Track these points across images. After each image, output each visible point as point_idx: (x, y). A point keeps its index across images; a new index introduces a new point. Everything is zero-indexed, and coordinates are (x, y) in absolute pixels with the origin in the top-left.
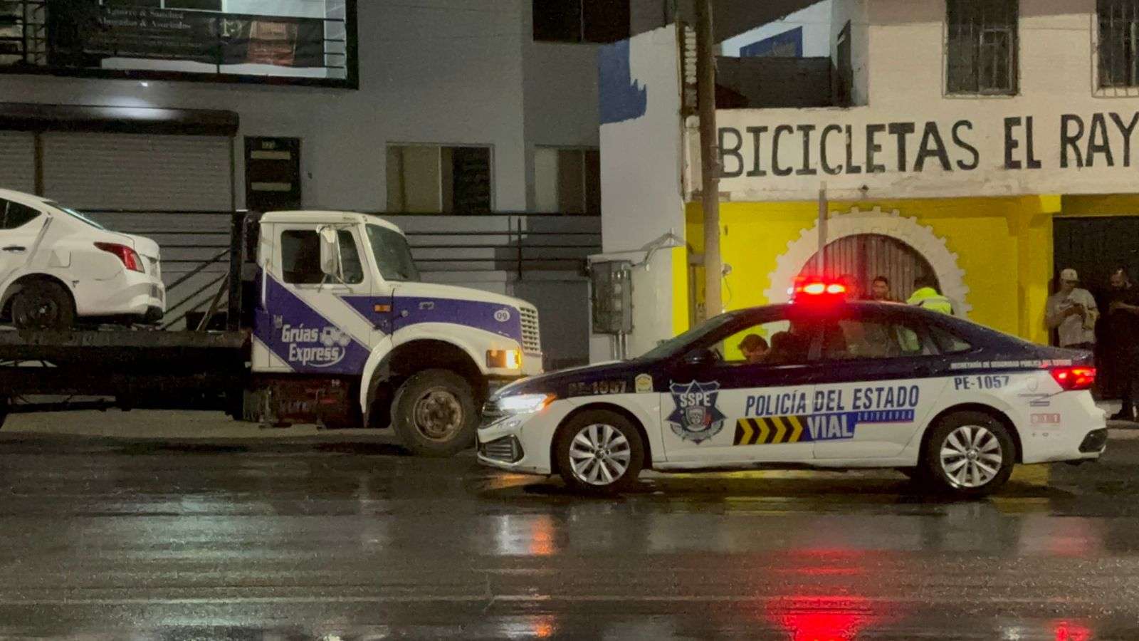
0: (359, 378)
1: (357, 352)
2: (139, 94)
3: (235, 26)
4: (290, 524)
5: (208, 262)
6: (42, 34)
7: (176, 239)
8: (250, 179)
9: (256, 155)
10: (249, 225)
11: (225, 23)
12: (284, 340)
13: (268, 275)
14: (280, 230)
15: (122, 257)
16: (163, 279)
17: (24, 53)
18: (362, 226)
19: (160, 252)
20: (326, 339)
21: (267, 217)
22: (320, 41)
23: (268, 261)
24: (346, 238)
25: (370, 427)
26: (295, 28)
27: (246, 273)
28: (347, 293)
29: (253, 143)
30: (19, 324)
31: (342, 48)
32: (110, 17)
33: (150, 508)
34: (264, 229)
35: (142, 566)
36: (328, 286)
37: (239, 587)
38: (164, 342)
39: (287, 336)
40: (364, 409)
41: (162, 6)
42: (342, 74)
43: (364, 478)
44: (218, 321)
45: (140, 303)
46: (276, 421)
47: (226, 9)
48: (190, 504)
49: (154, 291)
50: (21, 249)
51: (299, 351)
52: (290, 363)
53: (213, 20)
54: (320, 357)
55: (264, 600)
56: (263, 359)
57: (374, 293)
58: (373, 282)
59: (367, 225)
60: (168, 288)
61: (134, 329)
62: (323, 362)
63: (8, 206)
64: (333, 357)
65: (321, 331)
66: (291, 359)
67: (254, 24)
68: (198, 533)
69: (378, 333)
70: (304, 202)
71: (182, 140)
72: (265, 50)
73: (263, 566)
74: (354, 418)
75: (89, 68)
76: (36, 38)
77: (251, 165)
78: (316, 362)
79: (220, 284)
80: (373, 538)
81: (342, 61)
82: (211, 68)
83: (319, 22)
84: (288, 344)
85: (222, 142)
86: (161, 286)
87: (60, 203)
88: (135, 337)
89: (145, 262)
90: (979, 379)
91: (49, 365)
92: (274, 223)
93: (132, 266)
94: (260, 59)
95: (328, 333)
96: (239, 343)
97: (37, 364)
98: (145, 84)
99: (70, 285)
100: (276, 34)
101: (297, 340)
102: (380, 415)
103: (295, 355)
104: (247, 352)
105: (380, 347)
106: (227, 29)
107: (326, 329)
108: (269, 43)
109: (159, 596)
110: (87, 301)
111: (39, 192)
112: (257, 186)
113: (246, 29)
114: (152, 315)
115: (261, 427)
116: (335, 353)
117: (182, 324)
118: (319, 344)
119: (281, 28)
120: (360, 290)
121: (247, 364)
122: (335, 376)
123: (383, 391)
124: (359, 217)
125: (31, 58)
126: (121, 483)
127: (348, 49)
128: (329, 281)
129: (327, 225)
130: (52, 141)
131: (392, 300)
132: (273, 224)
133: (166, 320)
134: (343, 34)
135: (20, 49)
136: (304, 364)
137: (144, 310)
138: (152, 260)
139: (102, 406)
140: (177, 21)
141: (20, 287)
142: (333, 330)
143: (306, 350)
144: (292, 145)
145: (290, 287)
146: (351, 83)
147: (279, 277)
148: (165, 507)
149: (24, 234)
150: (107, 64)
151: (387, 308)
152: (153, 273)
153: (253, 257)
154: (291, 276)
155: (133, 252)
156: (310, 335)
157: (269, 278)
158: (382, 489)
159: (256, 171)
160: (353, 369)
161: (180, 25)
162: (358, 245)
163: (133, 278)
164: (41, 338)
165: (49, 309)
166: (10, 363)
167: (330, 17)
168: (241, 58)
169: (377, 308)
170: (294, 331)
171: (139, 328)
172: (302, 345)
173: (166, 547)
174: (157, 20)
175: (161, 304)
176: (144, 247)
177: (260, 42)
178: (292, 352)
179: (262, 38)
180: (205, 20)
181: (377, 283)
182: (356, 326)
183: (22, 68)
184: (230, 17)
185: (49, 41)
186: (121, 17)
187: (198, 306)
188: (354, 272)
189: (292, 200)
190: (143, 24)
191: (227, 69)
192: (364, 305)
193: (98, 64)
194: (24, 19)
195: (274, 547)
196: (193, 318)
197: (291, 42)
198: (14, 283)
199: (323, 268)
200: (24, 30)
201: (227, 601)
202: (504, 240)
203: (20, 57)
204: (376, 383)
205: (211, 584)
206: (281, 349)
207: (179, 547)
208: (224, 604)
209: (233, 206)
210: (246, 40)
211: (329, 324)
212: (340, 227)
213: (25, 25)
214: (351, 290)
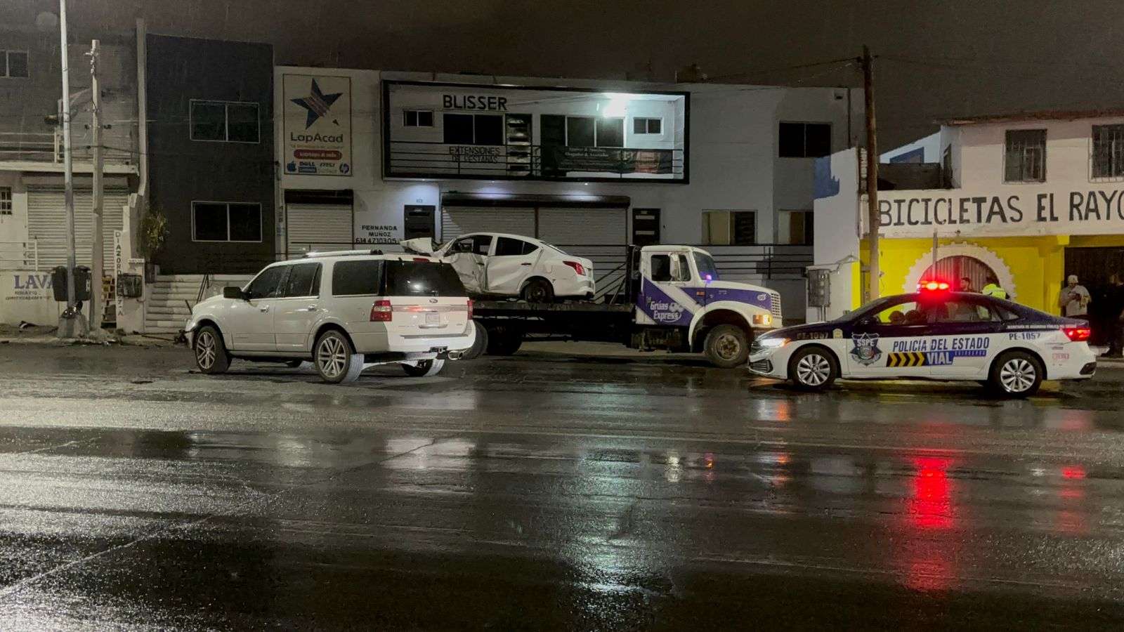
0: (688, 328)
1: (687, 315)
2: (585, 189)
3: (630, 154)
4: (656, 400)
5: (615, 270)
6: (539, 161)
7: (602, 259)
8: (635, 229)
9: (638, 217)
10: (635, 253)
11: (625, 153)
12: (652, 309)
13: (644, 278)
14: (650, 254)
15: (576, 269)
16: (594, 278)
17: (531, 170)
18: (691, 253)
19: (593, 266)
20: (672, 308)
21: (645, 248)
22: (671, 162)
23: (644, 270)
24: (683, 259)
25: (693, 352)
26: (659, 154)
27: (633, 276)
28: (683, 286)
29: (637, 211)
30: (528, 301)
31: (681, 163)
32: (571, 152)
33: (585, 389)
34: (643, 255)
35: (585, 417)
36: (673, 282)
37: (633, 431)
38: (595, 309)
39: (653, 307)
40: (690, 343)
41: (595, 146)
42: (681, 177)
43: (690, 378)
44: (620, 299)
45: (583, 290)
46: (647, 348)
47: (625, 147)
48: (607, 388)
49: (590, 284)
50: (530, 264)
51: (659, 314)
52: (655, 320)
53: (619, 152)
54: (669, 317)
55: (645, 437)
56: (641, 318)
57: (696, 286)
58: (696, 281)
59: (694, 252)
60: (596, 282)
61: (581, 303)
62: (671, 320)
63: (524, 243)
64: (676, 317)
65: (669, 305)
66: (655, 318)
67: (639, 153)
68: (612, 403)
69: (698, 306)
70: (661, 242)
71: (604, 210)
72: (643, 166)
73: (645, 421)
74: (685, 348)
75: (559, 177)
76: (536, 163)
77: (635, 221)
78: (667, 320)
79: (622, 279)
80: (694, 409)
81: (682, 170)
82: (617, 176)
83: (670, 151)
84: (653, 311)
85: (621, 212)
86: (593, 282)
87: (547, 242)
88: (580, 307)
89: (586, 270)
90: (1023, 335)
91: (541, 319)
92: (647, 251)
93: (580, 273)
94: (642, 170)
95: (673, 305)
96: (630, 310)
97: (536, 319)
98: (586, 184)
99: (551, 281)
100: (649, 158)
101: (658, 309)
102: (698, 345)
103: (657, 316)
104: (633, 314)
105: (699, 313)
106: (626, 156)
107: (672, 304)
108: (646, 162)
109: (596, 433)
110: (559, 290)
111: (537, 237)
112: (638, 233)
113: (635, 155)
114: (589, 295)
115: (641, 351)
116: (676, 314)
117: (603, 299)
118: (668, 311)
119: (651, 155)
120: (689, 284)
121: (633, 320)
122: (677, 327)
123: (700, 335)
124: (690, 248)
125: (534, 173)
126: (574, 376)
127: (684, 164)
128: (674, 280)
129: (674, 252)
130: (542, 211)
131: (705, 290)
132: (647, 252)
133: (595, 298)
134: (682, 157)
135: (529, 168)
136: (661, 320)
137: (585, 294)
138: (590, 269)
139: (565, 339)
140: (602, 153)
141: (528, 282)
142: (675, 304)
143: (662, 314)
144: (656, 212)
145: (655, 283)
146: (686, 181)
147: (649, 278)
148: (595, 389)
149: (531, 257)
150: (569, 175)
151: (703, 293)
152: (590, 276)
153: (637, 268)
154: (655, 278)
155: (581, 265)
156: (664, 306)
157: (645, 279)
158: (699, 384)
159: (638, 225)
160: (685, 324)
161: (604, 155)
162: (689, 263)
163: (581, 278)
164: (539, 307)
165: (542, 294)
166: (523, 318)
167: (677, 148)
168: (632, 170)
169: (698, 293)
170: (656, 305)
171: (583, 303)
172: (660, 311)
173: (597, 409)
174: (593, 153)
175: (593, 291)
176: (586, 263)
177: (641, 162)
178: (655, 315)
179: (643, 160)
180: (615, 152)
181: (697, 281)
182: (687, 302)
183: (530, 177)
184: (627, 150)
185: (543, 164)
186: (577, 152)
187: (609, 291)
188: (687, 277)
189: (655, 240)
190: (586, 155)
191: (625, 176)
192: (691, 292)
193: (565, 175)
194: (531, 154)
195: (649, 411)
196: (608, 297)
197: (656, 161)
198: (526, 280)
199: (671, 273)
200: (531, 160)
201: (628, 437)
202: (761, 258)
203: (528, 172)
204: (696, 331)
205: (618, 428)
206: (650, 313)
207: (603, 409)
208: (626, 439)
209: (627, 242)
210: (634, 162)
211: (675, 302)
212: (680, 253)
213: (532, 157)
214: (685, 284)
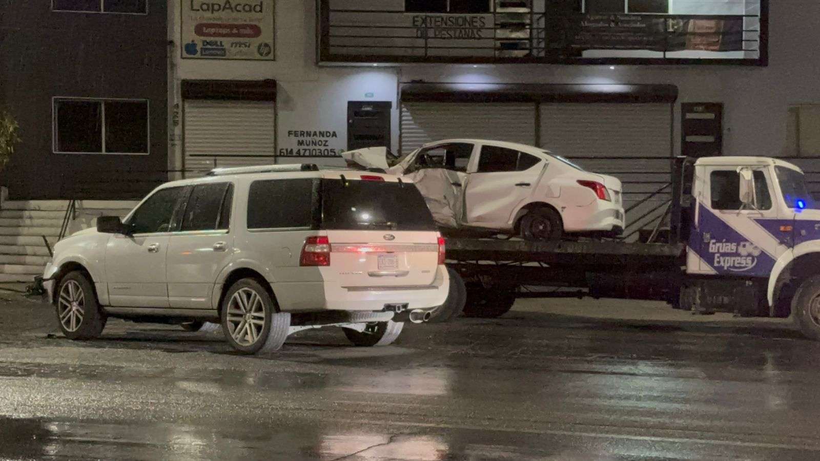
0: (767, 279)
1: (766, 261)
2: (609, 75)
3: (678, 24)
4: (718, 386)
5: (653, 194)
6: (543, 35)
7: (633, 178)
8: (685, 134)
9: (689, 116)
10: (687, 167)
11: (671, 22)
12: (711, 251)
13: (700, 203)
14: (710, 169)
15: (596, 191)
16: (623, 206)
17: (531, 50)
18: (771, 167)
19: (622, 187)
20: (742, 251)
21: (700, 161)
22: (740, 33)
23: (700, 193)
24: (759, 176)
25: (777, 316)
26: (722, 22)
27: (683, 202)
28: (759, 217)
29: (688, 108)
30: (525, 237)
31: (756, 36)
32: (589, 21)
33: (610, 368)
34: (698, 170)
35: (611, 411)
36: (744, 212)
37: (686, 431)
38: (624, 251)
39: (713, 248)
40: (770, 303)
41: (626, 11)
42: (756, 56)
43: (769, 355)
44: (662, 236)
45: (607, 223)
46: (703, 309)
47: (671, 12)
48: (644, 367)
49: (617, 215)
50: (528, 185)
51: (722, 259)
52: (715, 268)
53: (662, 20)
54: (738, 263)
55: (703, 441)
56: (695, 265)
57: (780, 217)
58: (779, 209)
59: (776, 167)
60: (626, 211)
61: (603, 241)
62: (741, 268)
63: (519, 154)
64: (748, 264)
65: (738, 245)
66: (716, 264)
67: (691, 22)
68: (651, 389)
69: (783, 247)
70: (724, 149)
71: (637, 107)
72: (698, 40)
73: (703, 417)
74: (764, 311)
75: (573, 58)
76: (539, 38)
77: (685, 122)
78: (734, 267)
79: (665, 208)
81: (756, 46)
82: (659, 55)
83: (740, 18)
84: (713, 254)
85: (667, 107)
86: (622, 211)
87: (553, 153)
88: (605, 247)
89: (611, 192)
91: (545, 265)
92: (705, 165)
93: (602, 196)
94: (695, 47)
95: (744, 246)
96: (677, 252)
97: (536, 264)
98: (612, 68)
99: (559, 210)
100: (707, 28)
101: (721, 251)
102: (783, 306)
103: (719, 262)
104: (683, 258)
105: (783, 257)
106: (671, 25)
107: (742, 243)
108: (701, 35)
109: (629, 433)
110: (572, 221)
111: (538, 145)
112: (689, 139)
113: (686, 24)
114: (615, 231)
115: (694, 314)
116: (749, 260)
117: (636, 236)
118: (737, 254)
119: (712, 23)
120: (768, 214)
121: (683, 268)
122: (750, 279)
123: (786, 290)
124: (769, 160)
125: (535, 52)
126: (594, 350)
127: (761, 37)
128: (744, 208)
129: (746, 167)
130: (544, 108)
131: (793, 222)
132: (705, 167)
133: (625, 234)
134: (758, 27)
135: (528, 46)
136: (726, 268)
137: (610, 228)
138: (617, 192)
139: (580, 295)
140: (635, 22)
141: (525, 211)
142: (747, 244)
143: (727, 258)
144: (717, 108)
145: (716, 212)
146: (762, 61)
147: (708, 204)
148: (625, 369)
149: (530, 175)
150: (586, 54)
151: (789, 228)
152: (617, 201)
153: (689, 191)
154: (715, 205)
155: (604, 187)
156: (730, 247)
157: (701, 207)
158: (782, 363)
159: (690, 127)
160: (761, 274)
161: (638, 25)
162: (768, 181)
163: (603, 205)
164: (540, 247)
165: (545, 227)
166: (518, 263)
167: (748, 14)
168: (682, 46)
169: (782, 228)
170: (718, 245)
171: (606, 241)
172: (724, 255)
173: (628, 398)
174: (622, 21)
175: (622, 224)
176: (611, 183)
177: (694, 34)
178: (716, 260)
179: (697, 31)
180: (654, 21)
181: (781, 209)
182: (766, 242)
183: (528, 59)
184: (674, 17)
186: (597, 21)
187: (646, 225)
188: (764, 200)
189: (716, 149)
190: (613, 25)
191: (670, 55)
192: (771, 226)
193: (581, 55)
194: (530, 25)
195: (707, 402)
196: (644, 235)
197: (716, 33)
198: (523, 208)
199: (741, 198)
200: (531, 33)
201: (676, 440)
203: (527, 52)
204: (781, 284)
205: (663, 426)
206: (709, 258)
207: (639, 399)
208: (674, 443)
209: (672, 152)
210: (684, 33)
211: (746, 240)
212: (755, 168)
213: (531, 29)
214: (762, 214)
